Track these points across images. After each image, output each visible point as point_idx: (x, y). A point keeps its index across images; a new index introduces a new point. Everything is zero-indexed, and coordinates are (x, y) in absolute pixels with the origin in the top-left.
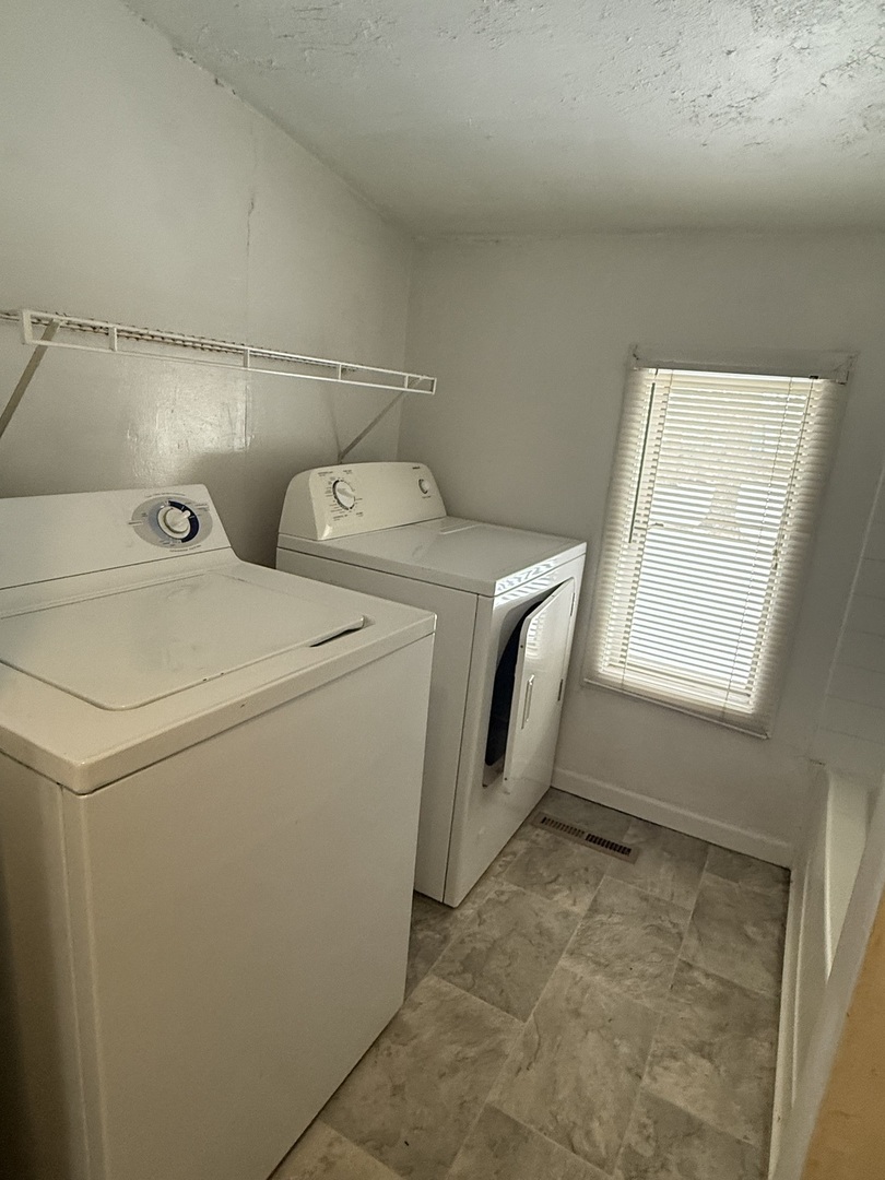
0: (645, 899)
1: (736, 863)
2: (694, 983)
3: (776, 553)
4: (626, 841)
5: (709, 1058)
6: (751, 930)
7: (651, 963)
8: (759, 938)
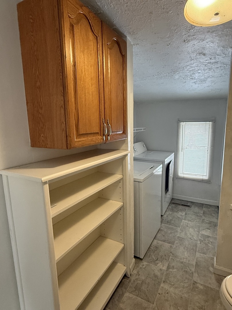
0: (194, 212)
1: (209, 206)
2: (205, 222)
3: (208, 151)
4: (188, 205)
5: (209, 229)
6: (213, 215)
7: (198, 220)
8: (215, 216)
